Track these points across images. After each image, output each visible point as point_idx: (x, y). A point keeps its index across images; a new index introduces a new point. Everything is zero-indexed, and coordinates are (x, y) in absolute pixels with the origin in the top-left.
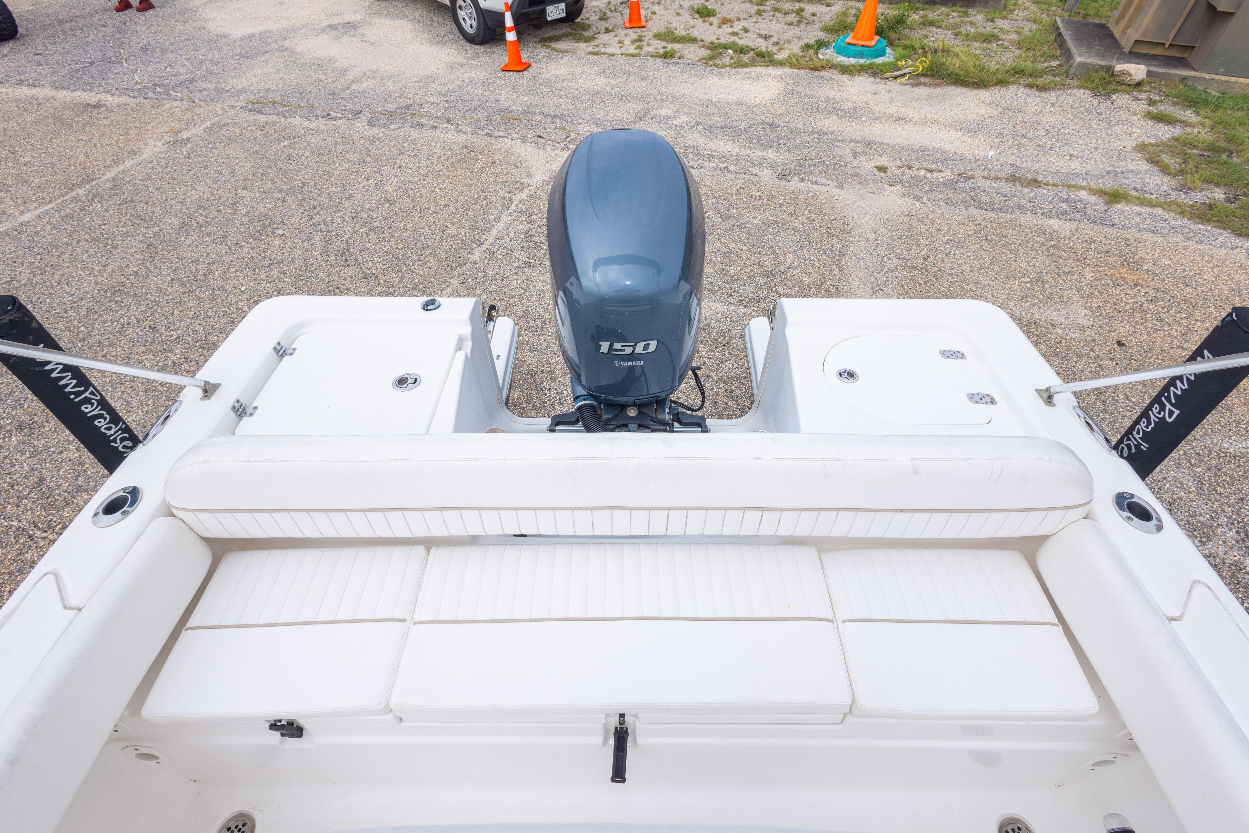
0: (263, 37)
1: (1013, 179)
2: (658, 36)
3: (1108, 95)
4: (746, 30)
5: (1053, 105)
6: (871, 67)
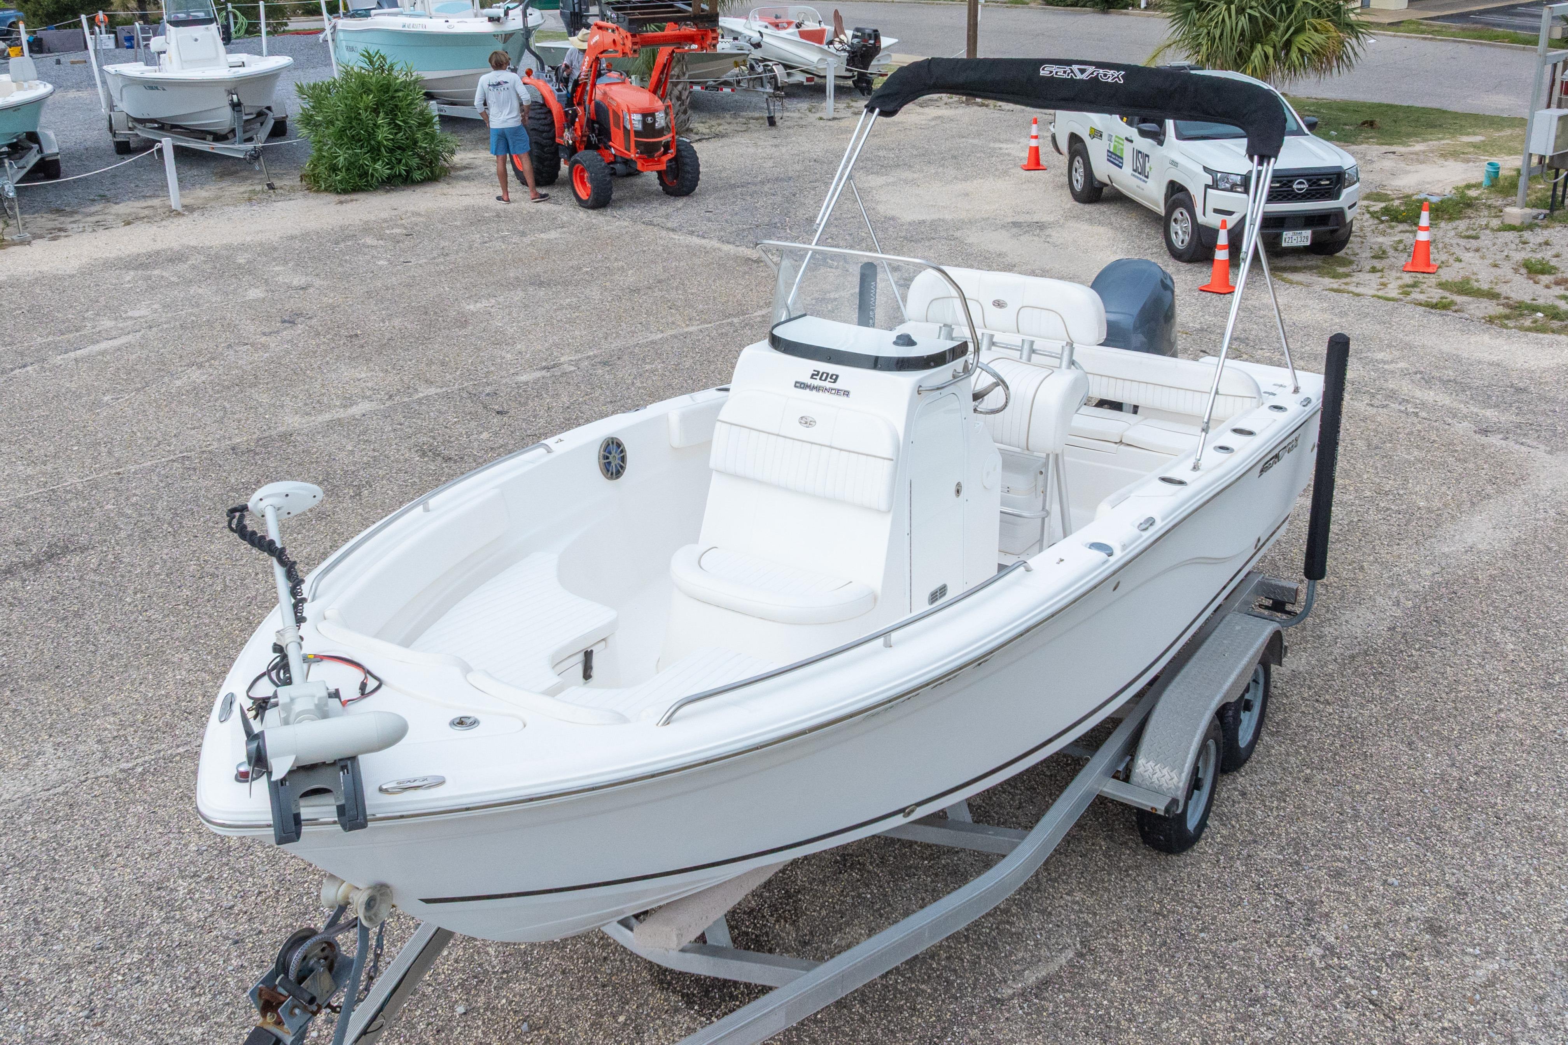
0: (934, 225)
2: (1443, 285)
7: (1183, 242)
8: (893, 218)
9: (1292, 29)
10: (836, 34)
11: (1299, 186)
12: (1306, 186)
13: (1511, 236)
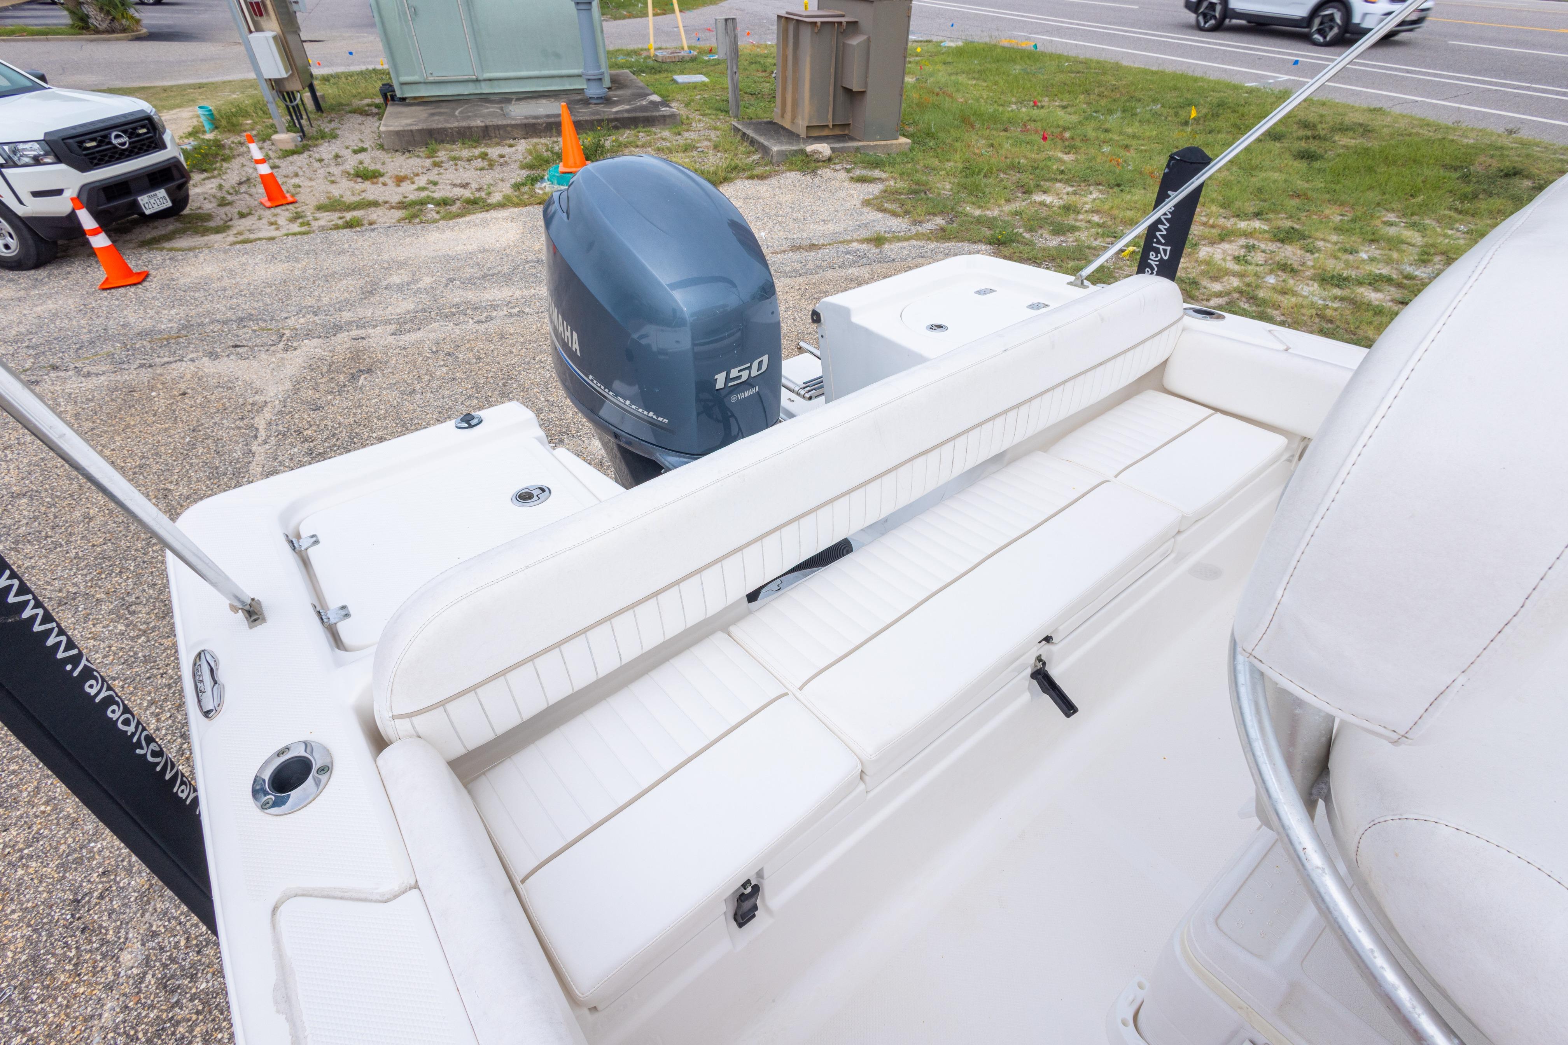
2: (320, 208)
3: (814, 172)
4: (435, 184)
5: (779, 188)
7: (7, 247)
11: (120, 141)
13: (300, 159)
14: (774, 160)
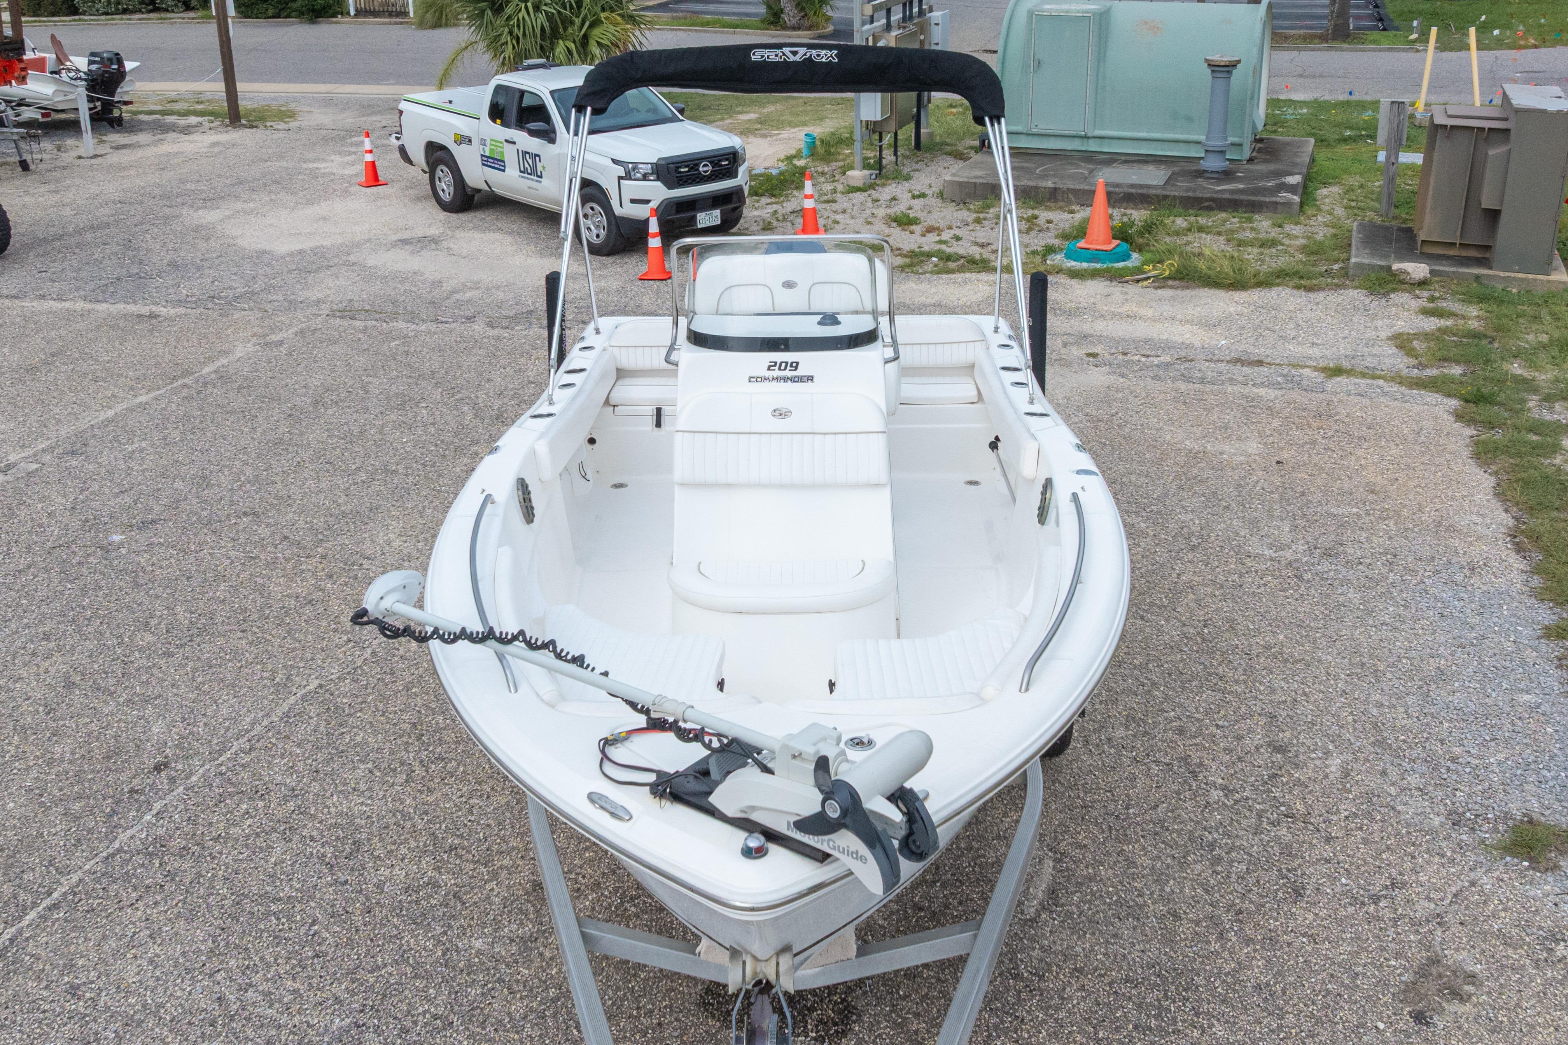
0: (318, 253)
1: (1238, 361)
3: (1386, 294)
4: (958, 238)
5: (1318, 304)
6: (1108, 270)
7: (598, 236)
8: (264, 252)
9: (587, 24)
10: (60, 61)
11: (705, 169)
12: (710, 168)
13: (859, 197)
14: (1351, 272)
